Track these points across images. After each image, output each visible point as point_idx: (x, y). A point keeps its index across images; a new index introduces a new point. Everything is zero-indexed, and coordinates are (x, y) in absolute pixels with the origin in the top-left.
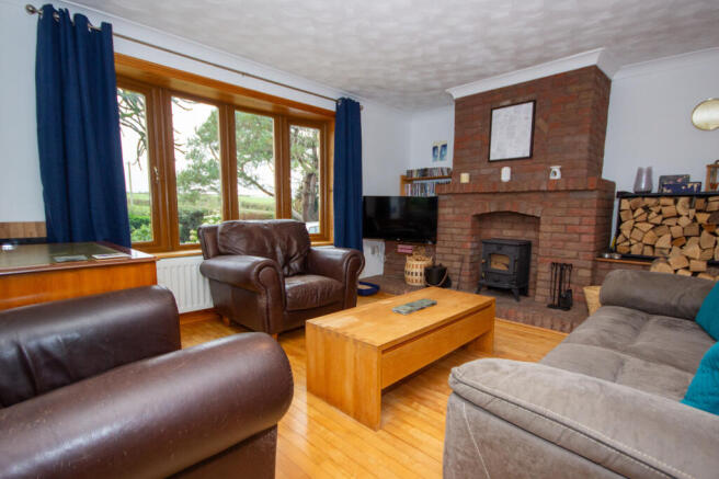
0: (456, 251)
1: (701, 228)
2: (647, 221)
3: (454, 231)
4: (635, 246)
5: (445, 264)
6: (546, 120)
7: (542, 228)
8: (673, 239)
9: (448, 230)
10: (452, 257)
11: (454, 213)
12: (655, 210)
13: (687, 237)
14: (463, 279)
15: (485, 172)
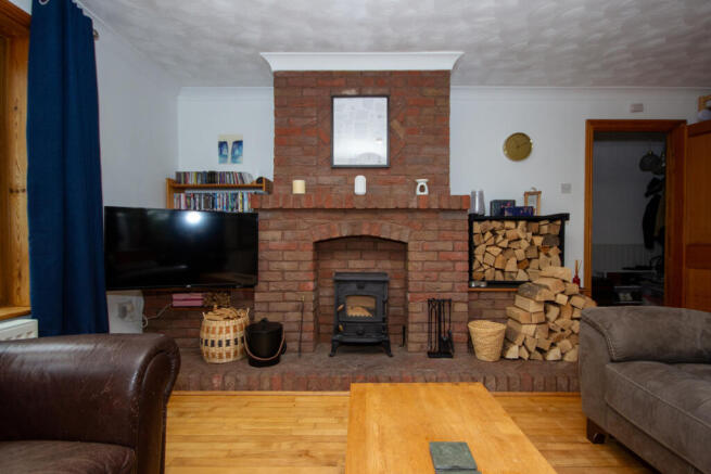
0: (289, 296)
1: (539, 251)
2: (495, 245)
3: (286, 266)
4: (488, 271)
5: (272, 318)
6: (402, 123)
7: (412, 256)
8: (518, 262)
9: (274, 266)
10: (282, 306)
11: (283, 238)
12: (501, 233)
13: (530, 260)
14: (305, 336)
15: (326, 180)
